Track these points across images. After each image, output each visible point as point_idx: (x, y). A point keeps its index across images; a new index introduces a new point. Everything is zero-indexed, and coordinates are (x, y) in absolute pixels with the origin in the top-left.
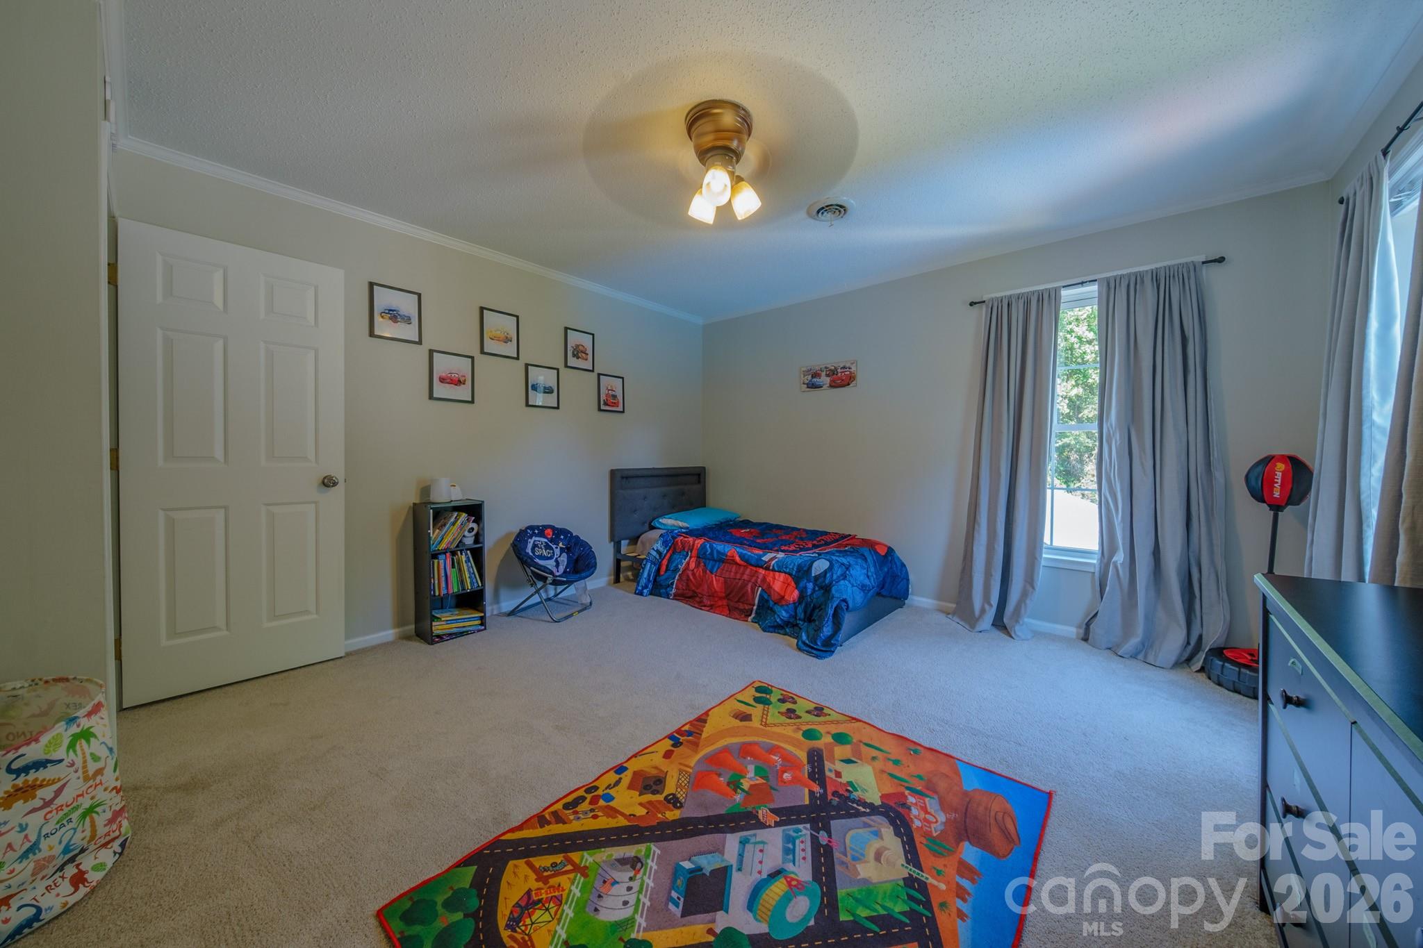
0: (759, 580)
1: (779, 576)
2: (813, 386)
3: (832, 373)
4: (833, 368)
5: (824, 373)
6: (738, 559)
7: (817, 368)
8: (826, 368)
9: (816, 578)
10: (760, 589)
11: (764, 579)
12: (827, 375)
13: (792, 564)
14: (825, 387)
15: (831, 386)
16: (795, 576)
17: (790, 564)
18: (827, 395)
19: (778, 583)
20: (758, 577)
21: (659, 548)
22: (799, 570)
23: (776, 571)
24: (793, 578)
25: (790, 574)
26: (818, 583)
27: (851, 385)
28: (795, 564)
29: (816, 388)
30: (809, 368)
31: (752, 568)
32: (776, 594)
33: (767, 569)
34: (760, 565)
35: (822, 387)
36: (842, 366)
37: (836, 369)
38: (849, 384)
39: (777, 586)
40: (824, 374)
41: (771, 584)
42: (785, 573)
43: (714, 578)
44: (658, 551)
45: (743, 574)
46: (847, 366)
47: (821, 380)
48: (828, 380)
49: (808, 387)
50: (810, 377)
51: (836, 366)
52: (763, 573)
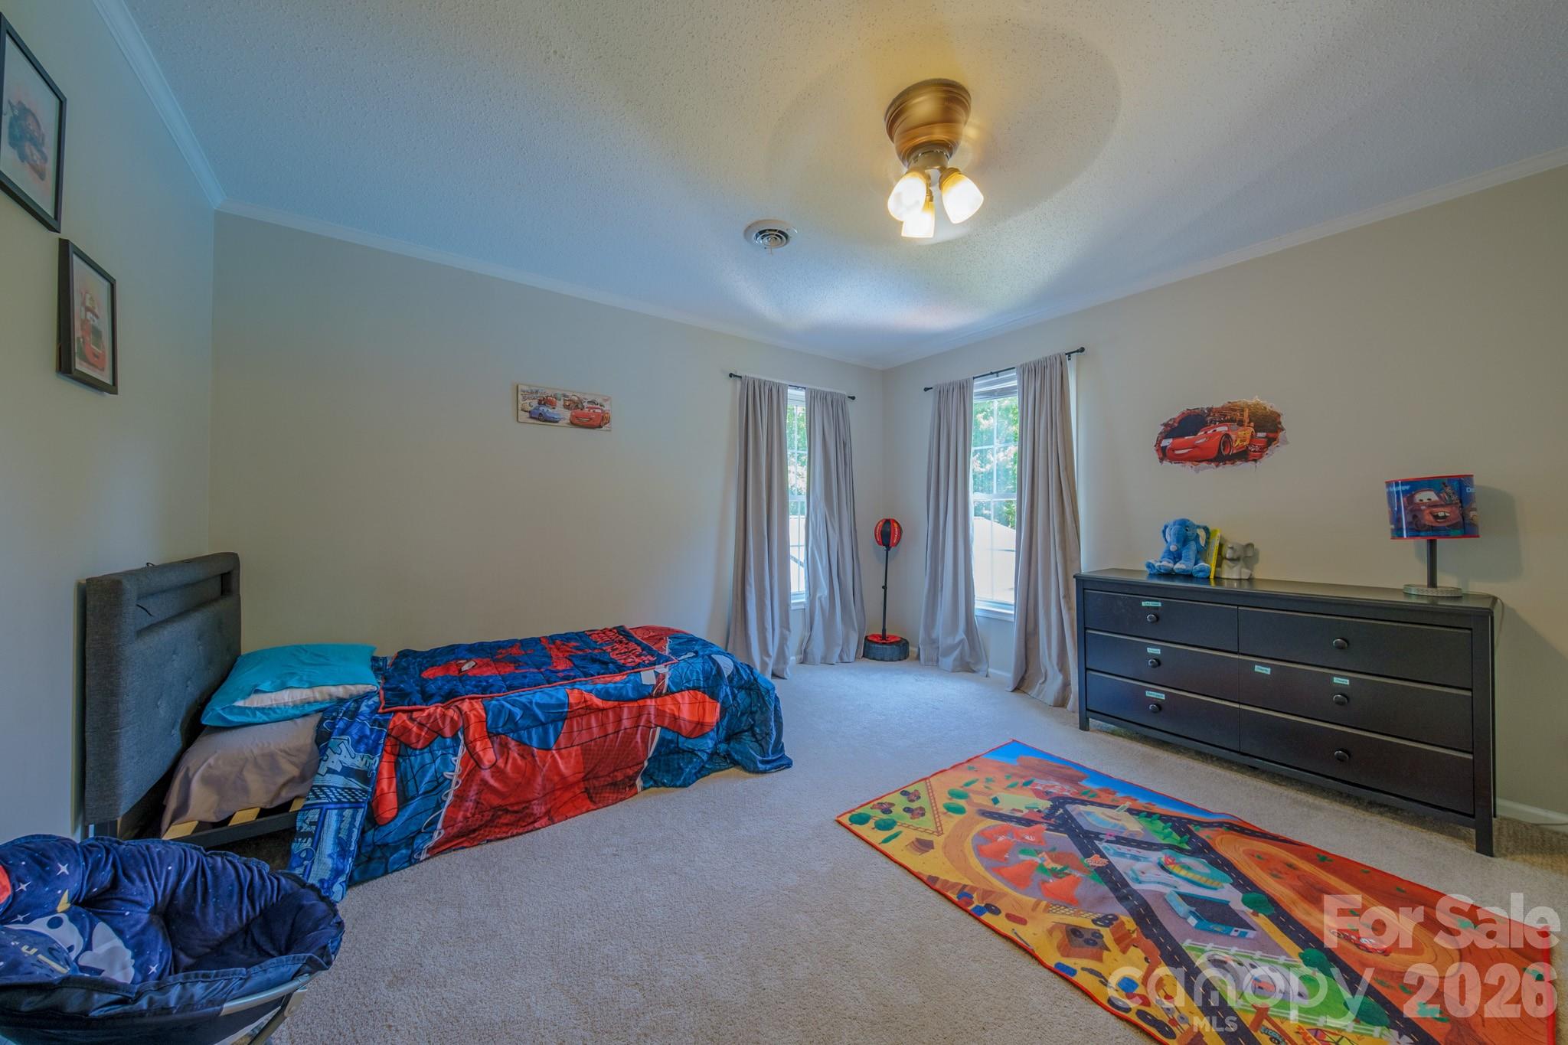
0: (652, 717)
1: (683, 697)
2: (539, 417)
3: (573, 405)
4: (576, 399)
5: (562, 402)
6: (598, 702)
7: (550, 393)
8: (564, 396)
9: (731, 678)
10: (659, 729)
11: (660, 713)
12: (567, 407)
13: (695, 674)
14: (561, 423)
15: (572, 423)
16: (704, 687)
17: (691, 674)
18: (563, 436)
19: (685, 708)
20: (649, 714)
21: (349, 762)
22: (706, 679)
23: (673, 693)
24: (704, 692)
25: (696, 688)
26: (735, 682)
27: (603, 428)
28: (697, 672)
29: (546, 421)
30: (534, 389)
31: (631, 705)
32: (687, 723)
33: (659, 695)
34: (643, 694)
35: (557, 422)
36: (590, 400)
37: (581, 401)
38: (600, 427)
39: (686, 713)
40: (560, 403)
41: (677, 714)
42: (688, 689)
43: (557, 756)
44: (347, 772)
45: (619, 720)
46: (599, 400)
47: (555, 411)
48: (568, 414)
49: (531, 417)
50: (535, 403)
51: (582, 397)
52: (653, 703)
